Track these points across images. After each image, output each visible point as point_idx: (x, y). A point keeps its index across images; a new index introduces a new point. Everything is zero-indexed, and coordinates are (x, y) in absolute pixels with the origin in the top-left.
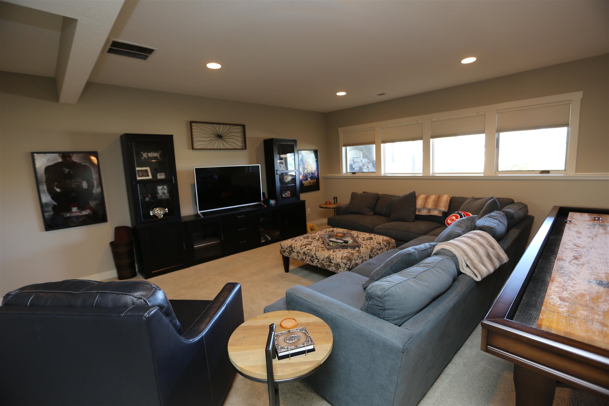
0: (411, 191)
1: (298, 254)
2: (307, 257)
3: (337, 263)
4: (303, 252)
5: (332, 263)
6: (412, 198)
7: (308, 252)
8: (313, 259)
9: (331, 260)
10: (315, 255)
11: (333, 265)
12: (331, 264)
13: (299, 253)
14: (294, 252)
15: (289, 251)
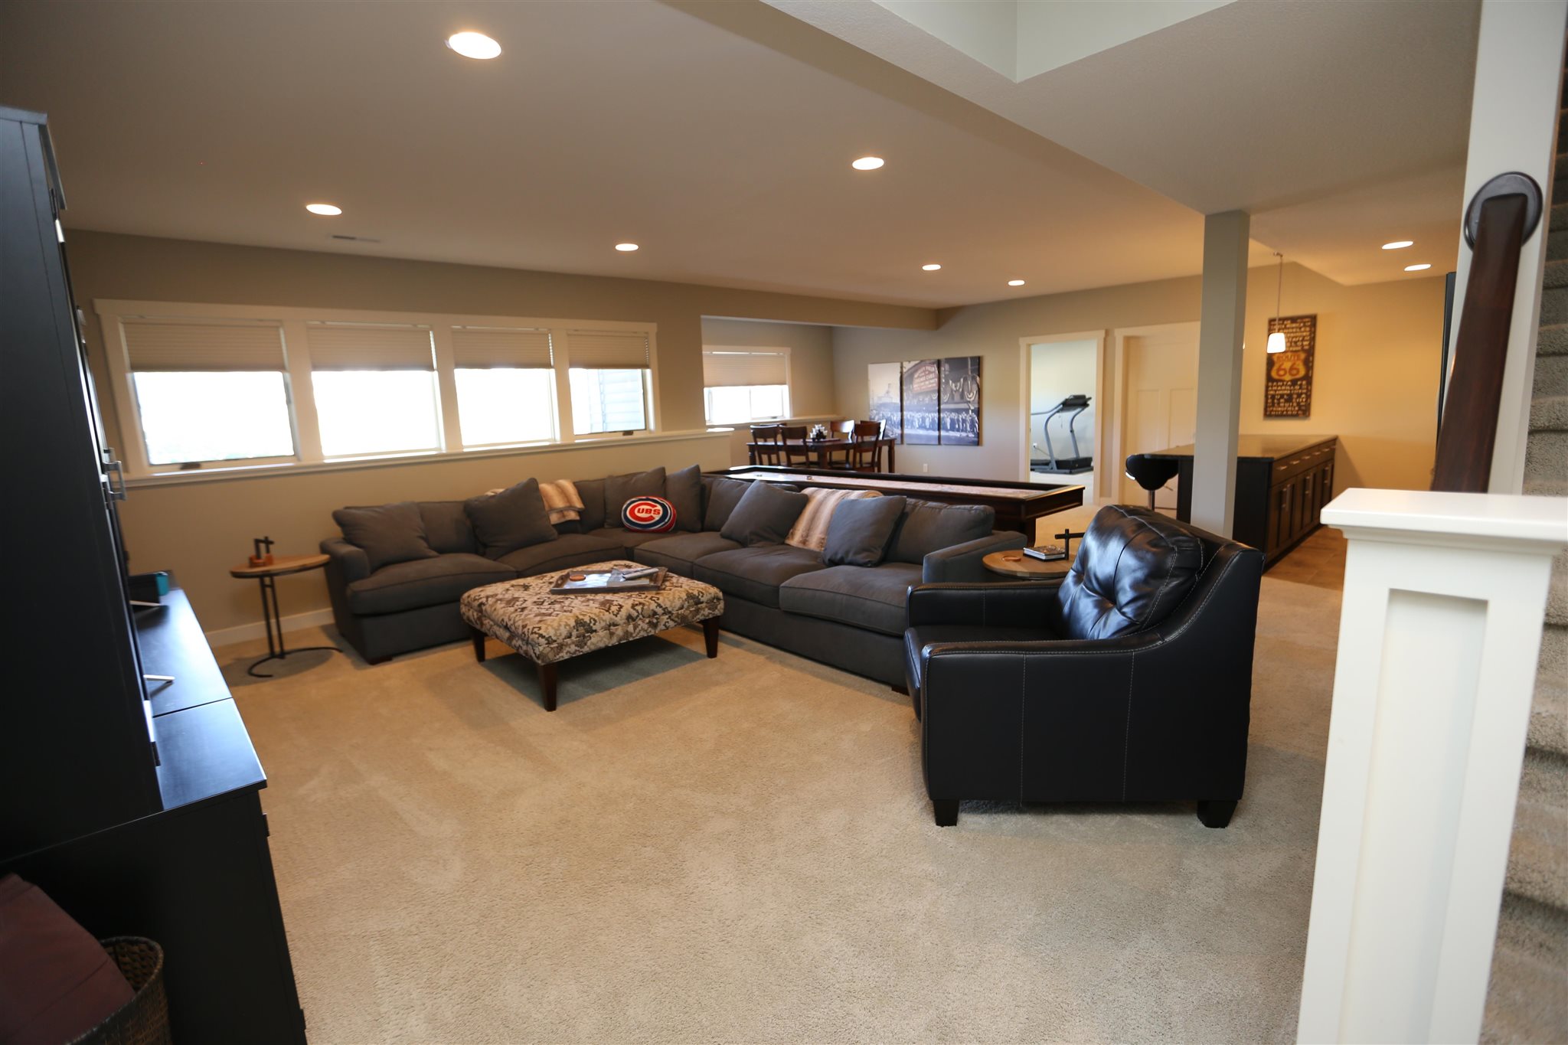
0: (524, 479)
1: (609, 630)
2: (640, 622)
3: (713, 596)
4: (624, 617)
5: (702, 603)
6: (529, 492)
7: (640, 611)
8: (657, 619)
9: (698, 597)
10: (661, 607)
11: (704, 605)
12: (699, 606)
13: (612, 627)
14: (595, 631)
15: (577, 637)
